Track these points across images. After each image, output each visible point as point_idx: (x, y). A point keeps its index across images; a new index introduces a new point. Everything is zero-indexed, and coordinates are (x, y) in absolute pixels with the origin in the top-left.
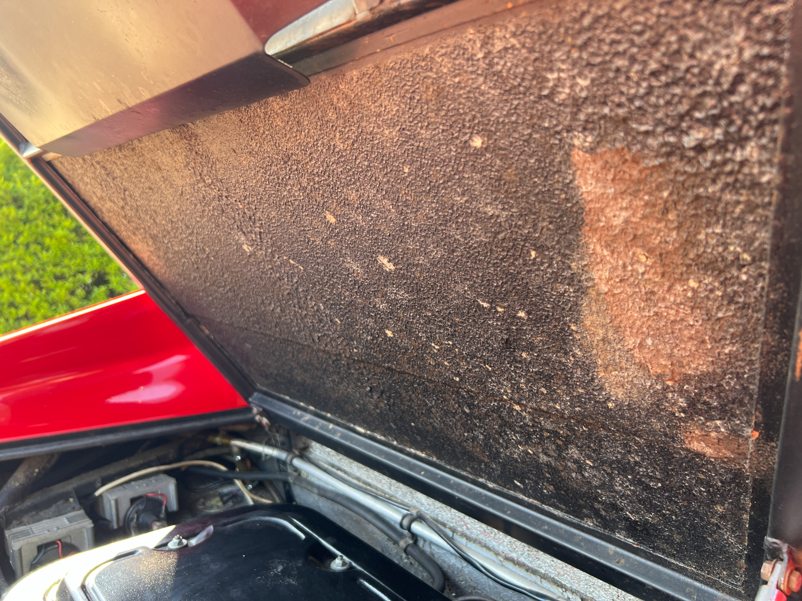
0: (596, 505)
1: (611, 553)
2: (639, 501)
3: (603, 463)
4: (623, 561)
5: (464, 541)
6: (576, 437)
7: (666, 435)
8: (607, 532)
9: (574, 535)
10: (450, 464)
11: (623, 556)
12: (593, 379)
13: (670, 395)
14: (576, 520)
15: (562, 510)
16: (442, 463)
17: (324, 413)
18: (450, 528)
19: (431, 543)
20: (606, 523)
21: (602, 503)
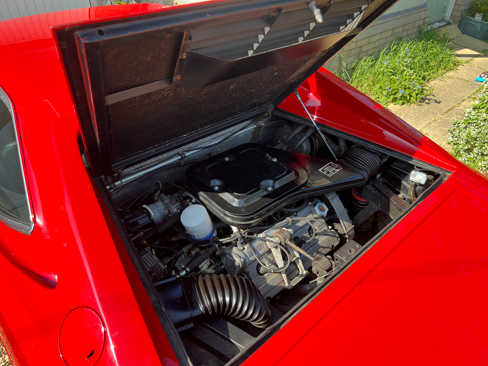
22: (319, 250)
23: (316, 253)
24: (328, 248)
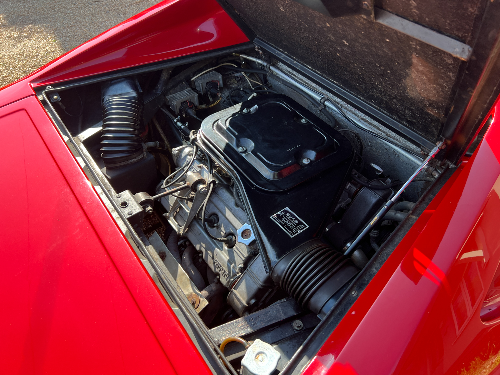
0: (398, 114)
1: (400, 126)
2: (412, 117)
3: (403, 106)
4: (403, 129)
5: (346, 110)
6: (397, 98)
7: (422, 107)
8: (400, 121)
9: (389, 119)
10: (347, 89)
11: (403, 128)
12: (405, 91)
13: (425, 101)
14: (391, 115)
15: (386, 111)
16: (344, 88)
17: (292, 57)
18: (341, 105)
19: (332, 109)
20: (400, 118)
21: (400, 114)
22: (209, 252)
23: (205, 247)
24: (215, 267)
